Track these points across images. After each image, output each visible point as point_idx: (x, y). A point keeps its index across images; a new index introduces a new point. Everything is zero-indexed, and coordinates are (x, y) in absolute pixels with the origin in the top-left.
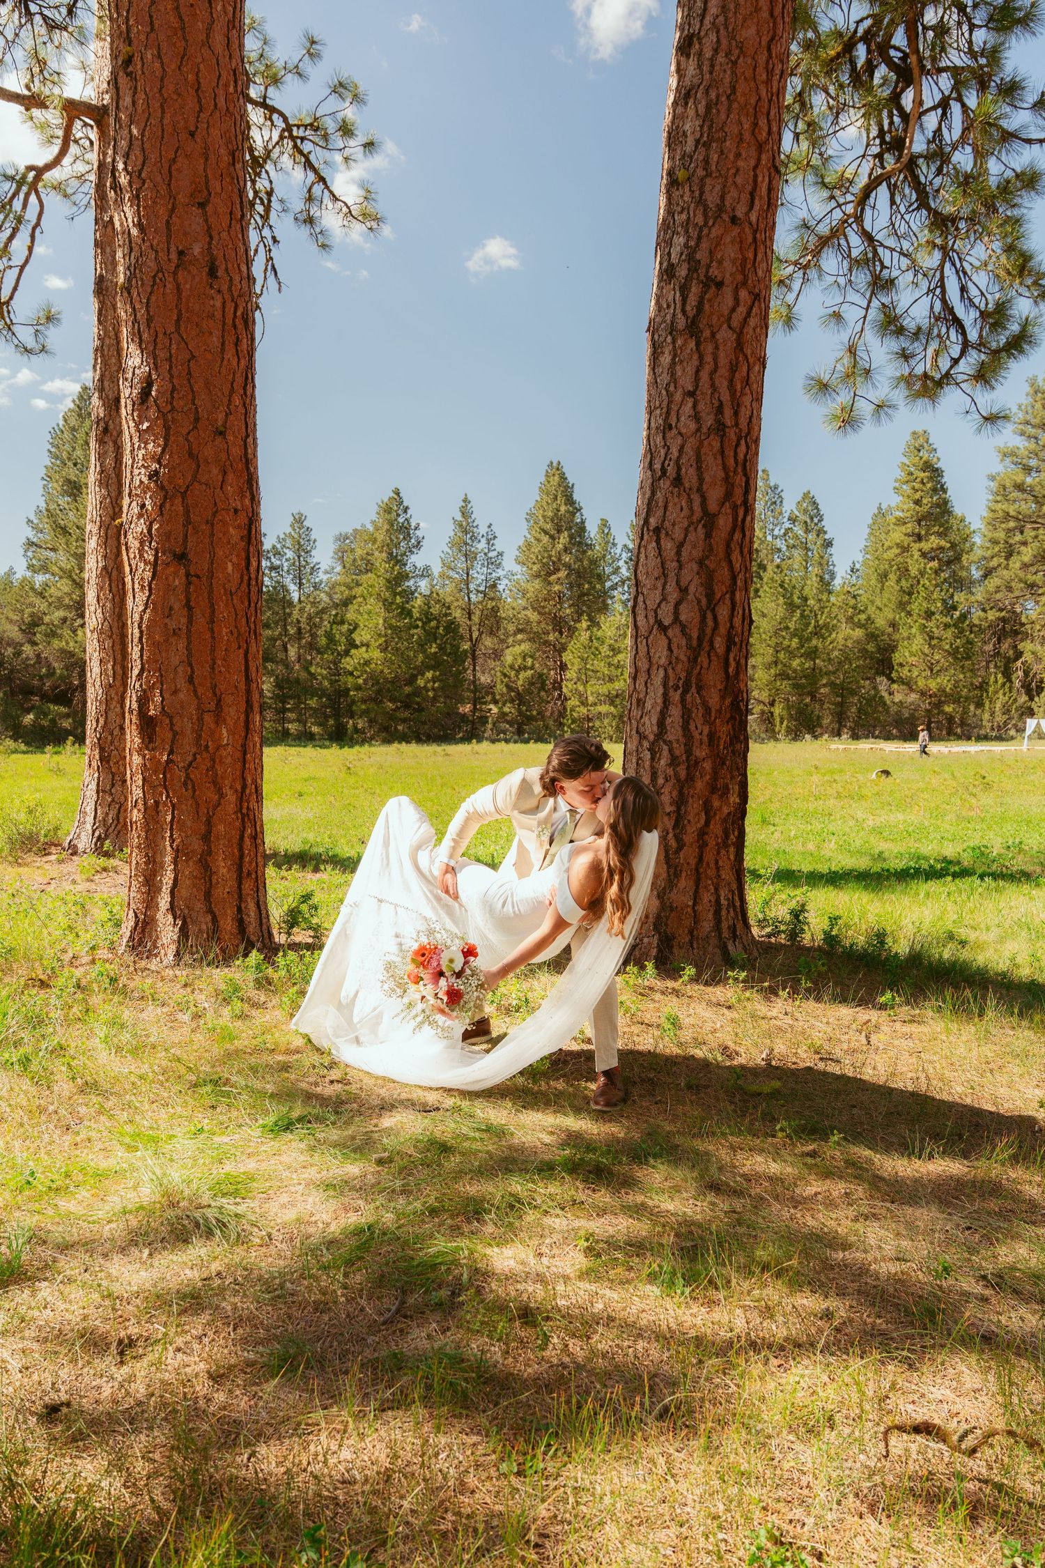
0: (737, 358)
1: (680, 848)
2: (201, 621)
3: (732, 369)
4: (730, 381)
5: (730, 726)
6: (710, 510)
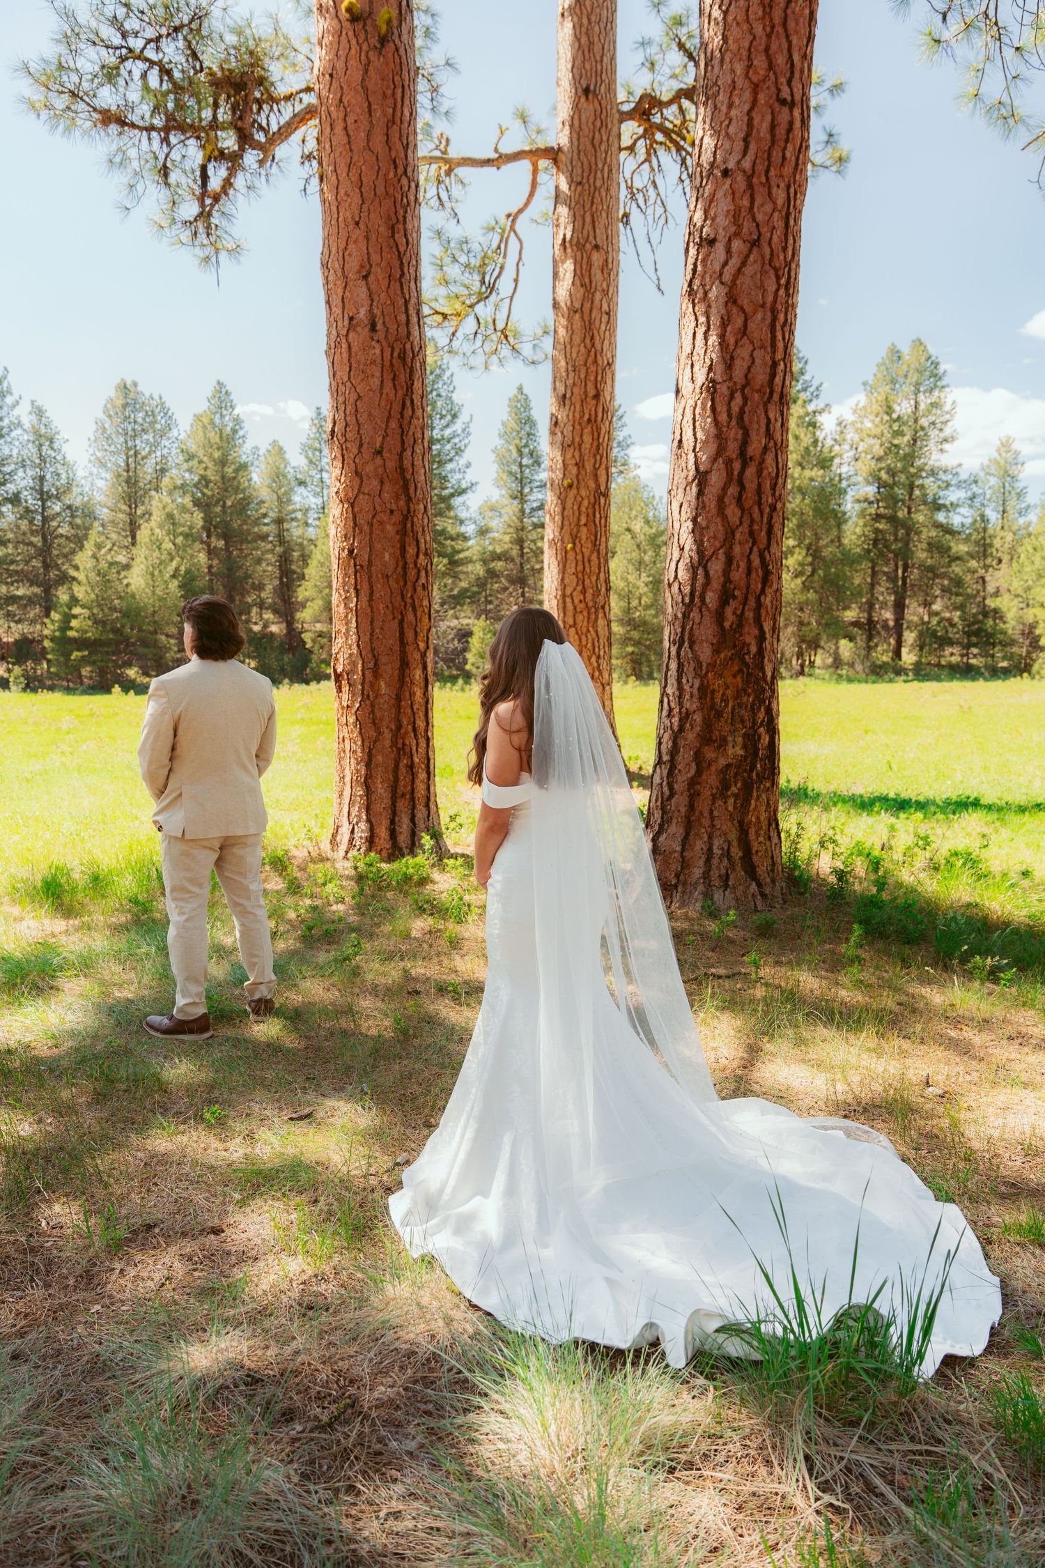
0: (730, 312)
1: (673, 794)
3: (724, 325)
4: (722, 337)
5: (739, 678)
6: (702, 468)
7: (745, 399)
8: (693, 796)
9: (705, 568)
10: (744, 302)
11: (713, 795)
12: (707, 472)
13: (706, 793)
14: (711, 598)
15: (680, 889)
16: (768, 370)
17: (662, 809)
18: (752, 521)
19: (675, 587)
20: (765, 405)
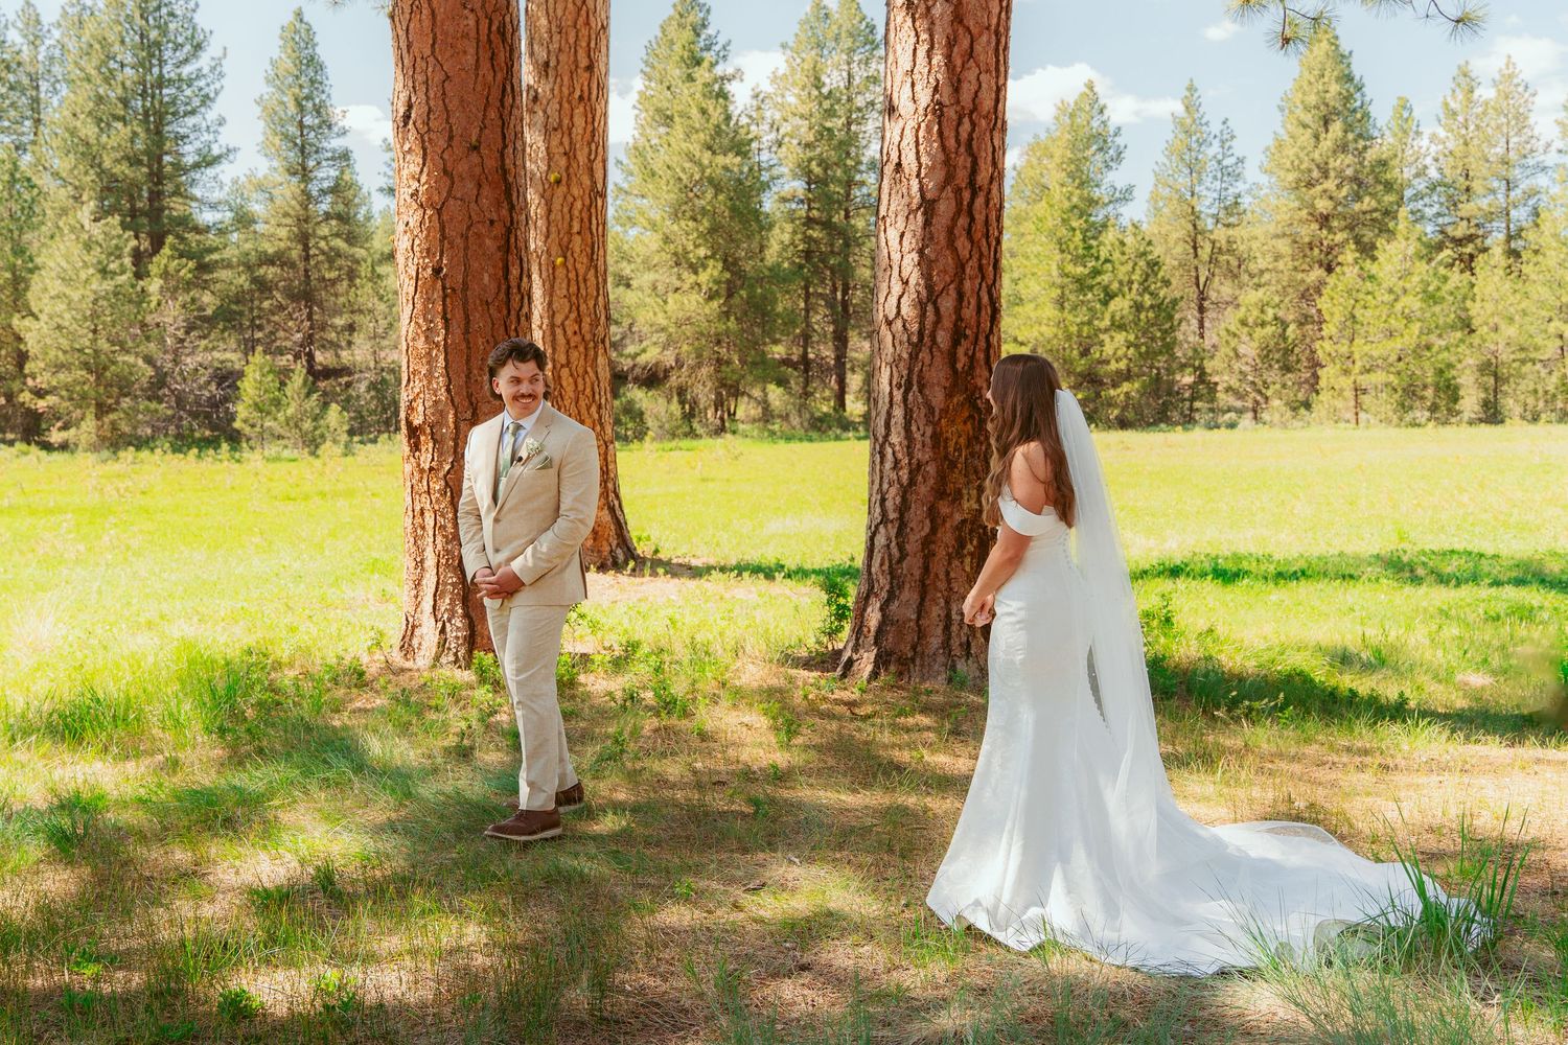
0: (955, 32)
1: (903, 556)
2: (457, 334)
3: (951, 44)
4: (948, 57)
5: (969, 425)
6: (929, 196)
7: (973, 125)
8: (928, 557)
9: (935, 303)
10: (971, 24)
11: (949, 555)
12: (934, 201)
13: (941, 553)
14: (943, 338)
15: (918, 662)
16: (993, 95)
17: (891, 573)
18: (981, 255)
19: (899, 324)
20: (992, 131)
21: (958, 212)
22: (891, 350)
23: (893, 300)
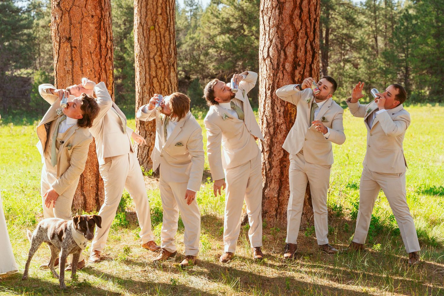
1: (271, 167)
2: (77, 67)
9: (284, 51)
12: (283, 3)
14: (288, 66)
17: (266, 176)
18: (306, 27)
19: (268, 60)
21: (295, 7)
22: (266, 72)
23: (266, 50)
